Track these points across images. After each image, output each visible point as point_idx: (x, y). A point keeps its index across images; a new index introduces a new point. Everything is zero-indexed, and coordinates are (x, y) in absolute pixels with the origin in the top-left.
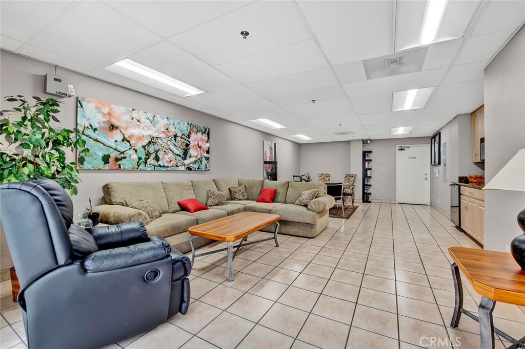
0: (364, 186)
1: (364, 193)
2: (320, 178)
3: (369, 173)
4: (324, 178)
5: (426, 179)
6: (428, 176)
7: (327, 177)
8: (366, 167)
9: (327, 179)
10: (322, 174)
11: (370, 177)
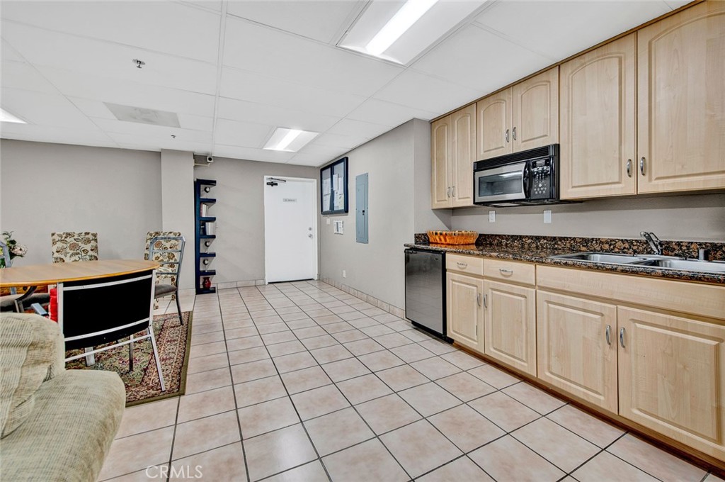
0: (199, 256)
1: (198, 273)
2: (59, 245)
3: (210, 229)
4: (73, 246)
5: (310, 236)
6: (315, 232)
7: (88, 241)
8: (204, 215)
9: (88, 247)
10: (68, 235)
11: (214, 237)
